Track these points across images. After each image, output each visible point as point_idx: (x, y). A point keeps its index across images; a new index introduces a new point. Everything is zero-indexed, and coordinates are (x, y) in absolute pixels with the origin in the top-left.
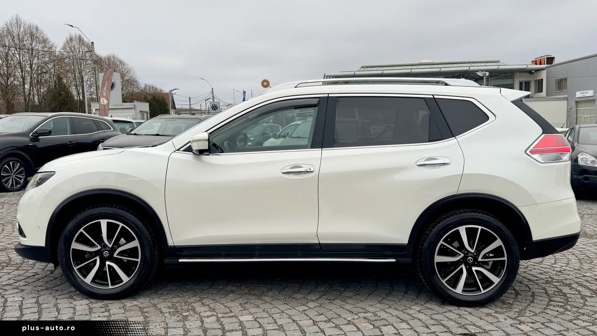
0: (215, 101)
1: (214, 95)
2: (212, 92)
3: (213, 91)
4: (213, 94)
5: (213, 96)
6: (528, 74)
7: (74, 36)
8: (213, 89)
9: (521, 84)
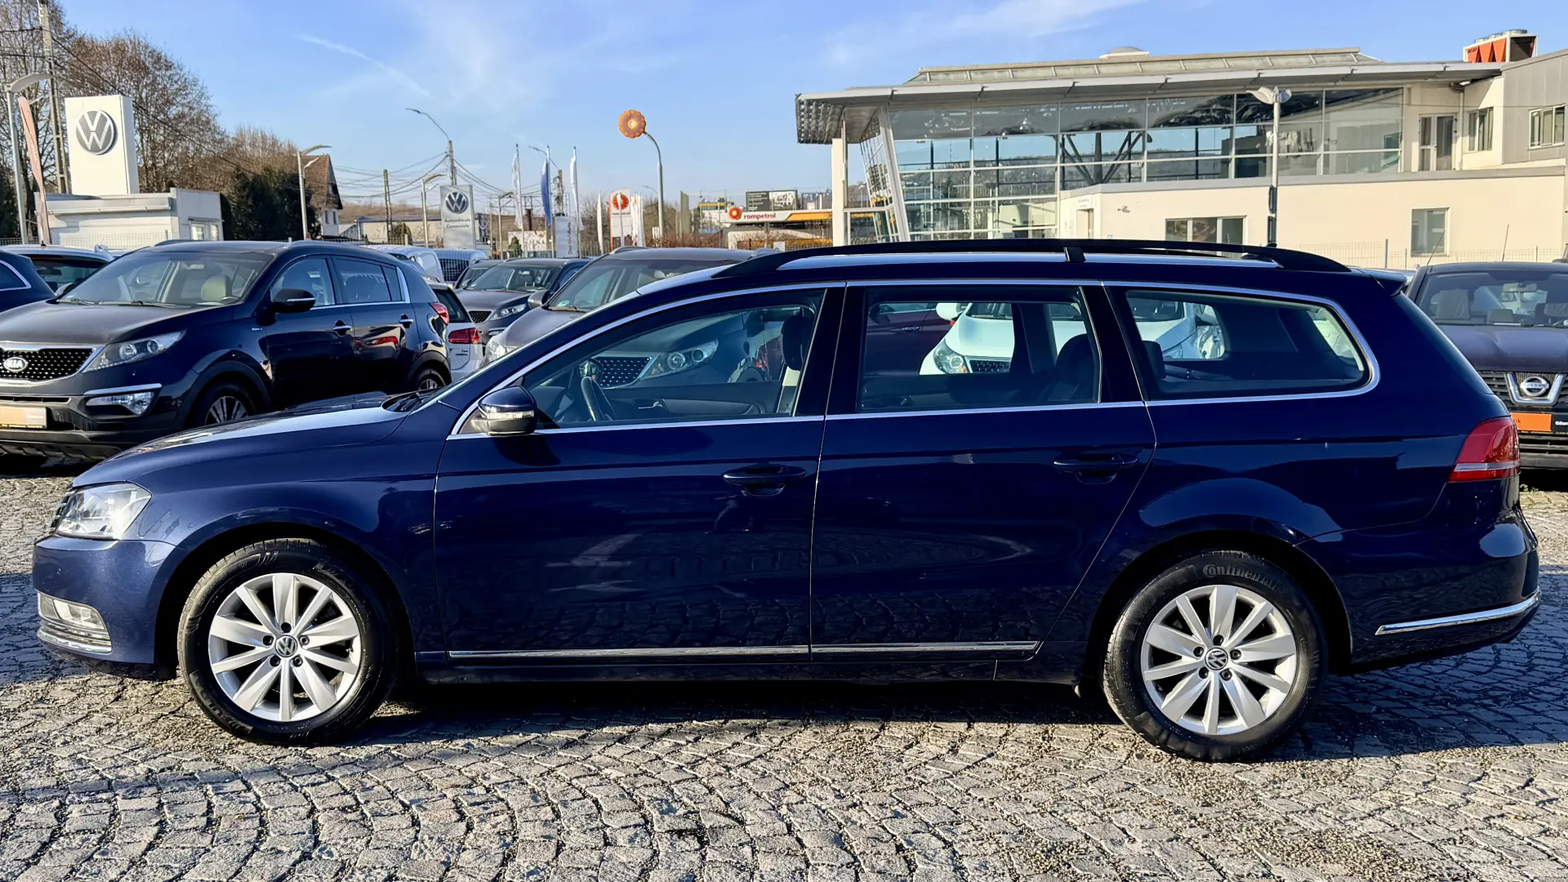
0: (460, 181)
1: (455, 165)
2: (450, 154)
3: (451, 152)
4: (452, 160)
5: (453, 168)
6: (1447, 90)
8: (450, 142)
9: (1426, 122)
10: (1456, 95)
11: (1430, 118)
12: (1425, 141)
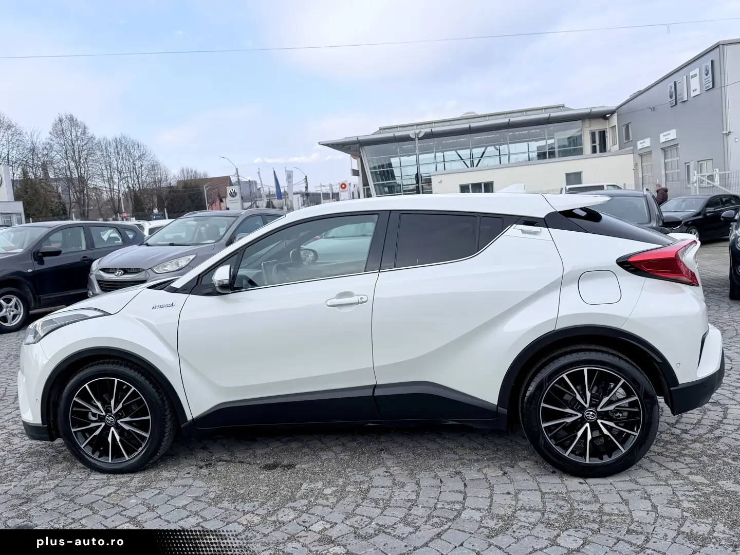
3: (237, 172)
4: (238, 176)
6: (602, 120)
7: (64, 117)
8: (237, 169)
9: (593, 134)
10: (605, 121)
11: (595, 132)
12: (594, 142)
